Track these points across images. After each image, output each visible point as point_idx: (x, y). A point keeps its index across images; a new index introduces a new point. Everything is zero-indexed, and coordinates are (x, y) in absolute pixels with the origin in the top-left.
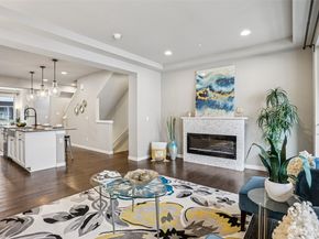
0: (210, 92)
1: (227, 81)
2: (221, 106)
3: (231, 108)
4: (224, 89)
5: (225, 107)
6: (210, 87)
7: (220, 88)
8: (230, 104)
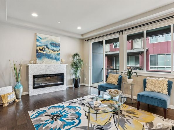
0: (46, 49)
1: (56, 45)
2: (54, 58)
3: (59, 59)
4: (55, 49)
5: (56, 59)
6: (47, 46)
7: (53, 48)
8: (58, 57)
